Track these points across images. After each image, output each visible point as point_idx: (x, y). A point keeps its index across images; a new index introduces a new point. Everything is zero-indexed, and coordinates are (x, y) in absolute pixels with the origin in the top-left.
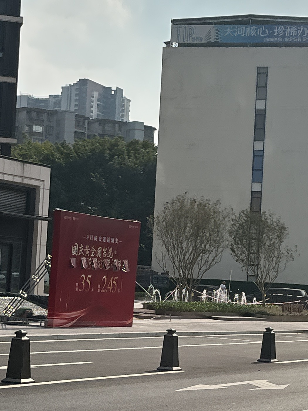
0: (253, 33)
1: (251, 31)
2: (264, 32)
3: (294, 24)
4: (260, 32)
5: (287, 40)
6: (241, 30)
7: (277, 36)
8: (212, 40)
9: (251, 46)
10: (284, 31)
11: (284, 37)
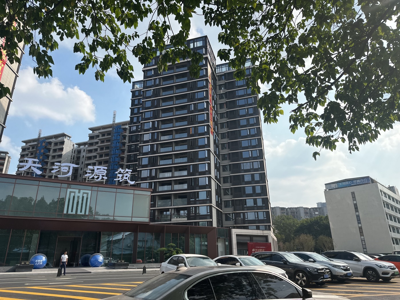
0: (348, 184)
1: (347, 183)
2: (351, 183)
3: (359, 179)
4: (349, 183)
5: (358, 184)
6: (344, 183)
7: (354, 183)
8: (337, 187)
9: (348, 187)
10: (357, 181)
11: (357, 183)
